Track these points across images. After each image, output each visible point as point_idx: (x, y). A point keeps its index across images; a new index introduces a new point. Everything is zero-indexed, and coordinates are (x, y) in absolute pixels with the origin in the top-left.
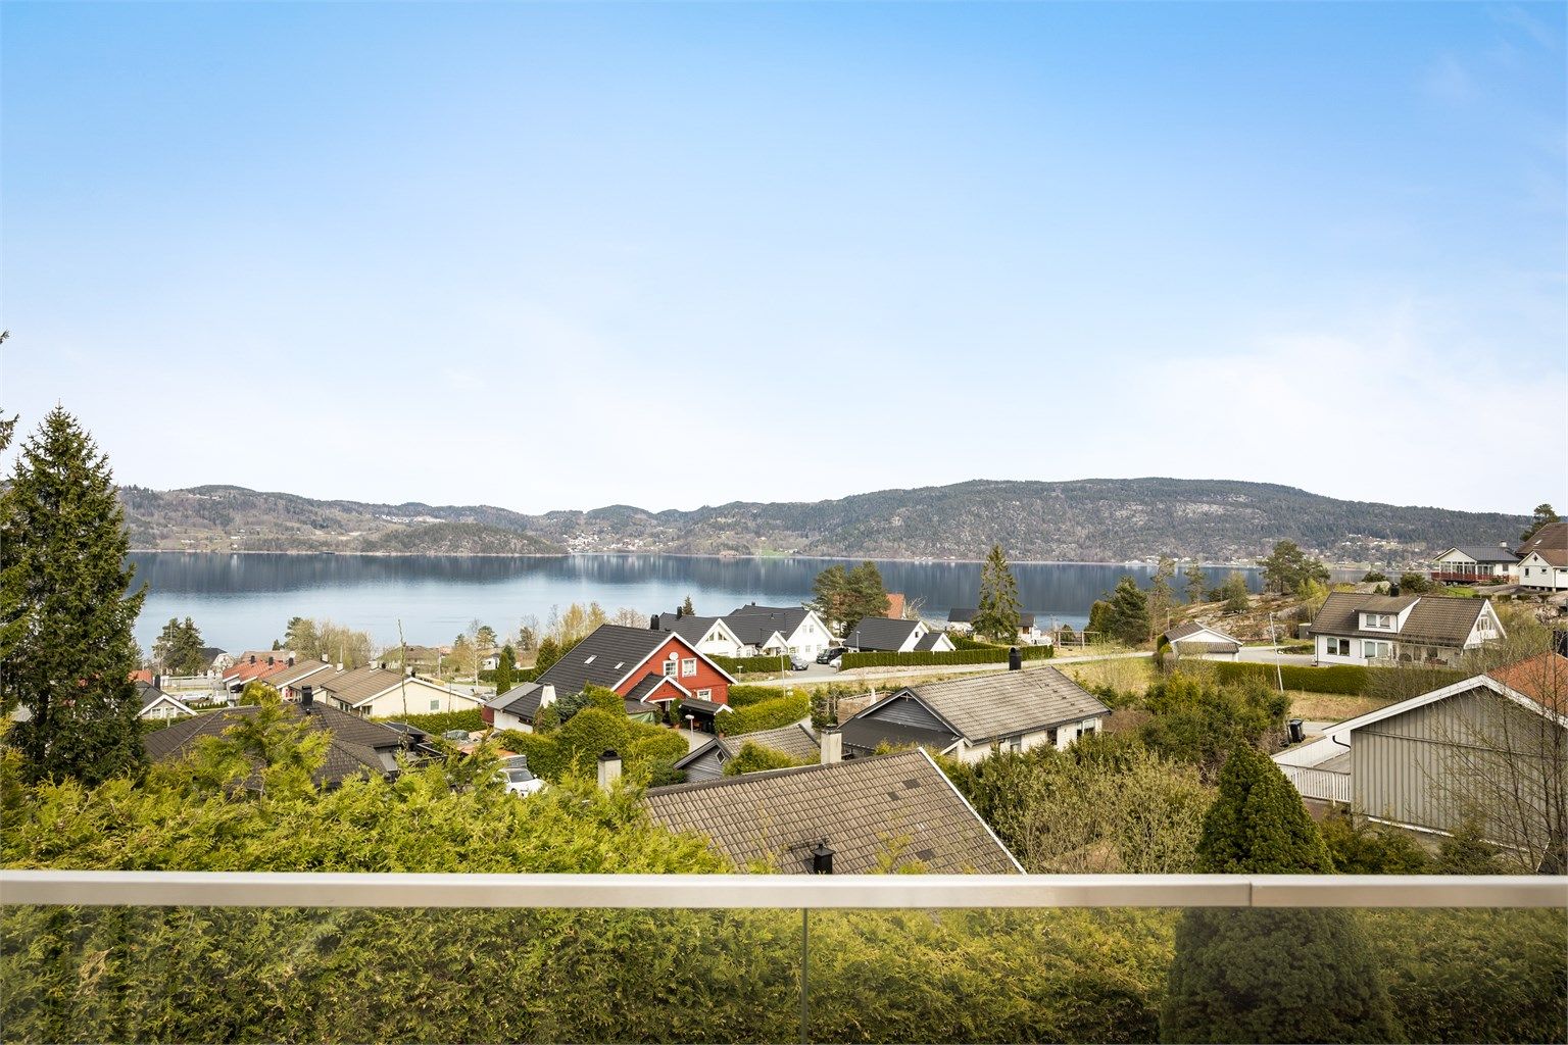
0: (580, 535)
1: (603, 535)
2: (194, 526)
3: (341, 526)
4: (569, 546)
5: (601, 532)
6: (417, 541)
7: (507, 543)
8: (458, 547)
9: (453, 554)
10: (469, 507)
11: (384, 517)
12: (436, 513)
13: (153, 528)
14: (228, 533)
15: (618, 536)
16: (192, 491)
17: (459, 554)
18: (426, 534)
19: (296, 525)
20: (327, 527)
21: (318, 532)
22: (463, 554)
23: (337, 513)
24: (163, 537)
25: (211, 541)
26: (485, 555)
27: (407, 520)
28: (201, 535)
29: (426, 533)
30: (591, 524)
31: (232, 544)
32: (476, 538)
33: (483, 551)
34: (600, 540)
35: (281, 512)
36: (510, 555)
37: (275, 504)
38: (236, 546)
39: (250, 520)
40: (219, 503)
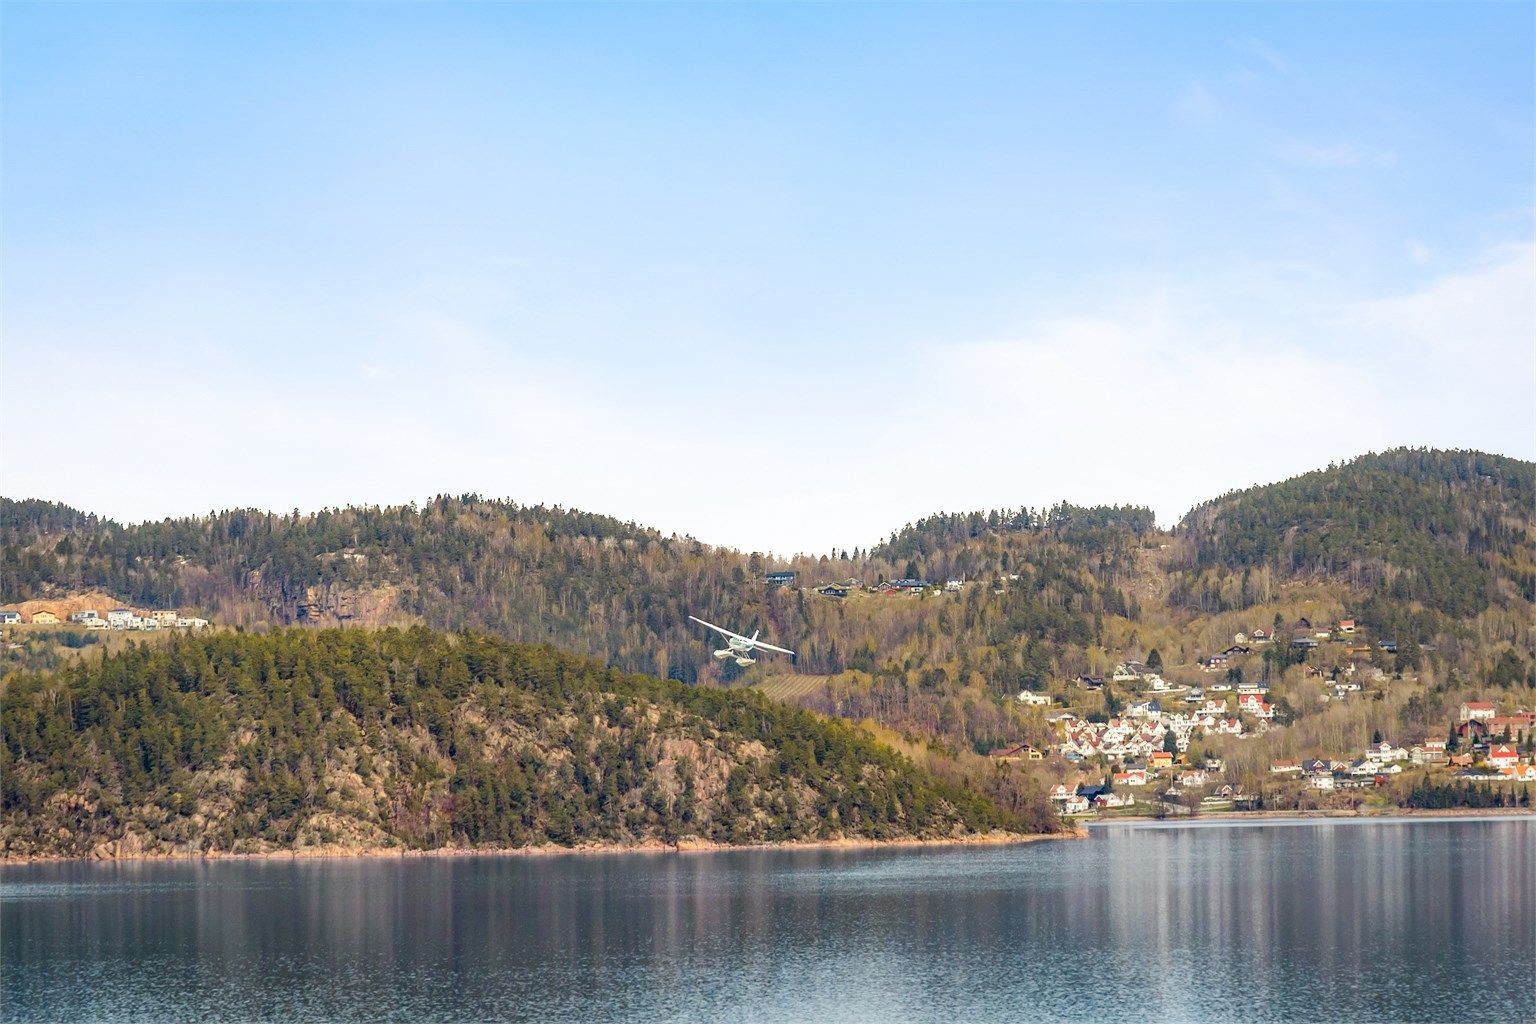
0: (1137, 689)
1: (1304, 682)
4: (1060, 770)
5: (1289, 655)
7: (631, 759)
8: (297, 805)
9: (266, 854)
10: (365, 517)
15: (1409, 687)
17: (306, 854)
18: (84, 716)
22: (335, 852)
26: (486, 851)
30: (1217, 604)
32: (419, 739)
33: (468, 828)
34: (1287, 716)
36: (651, 847)
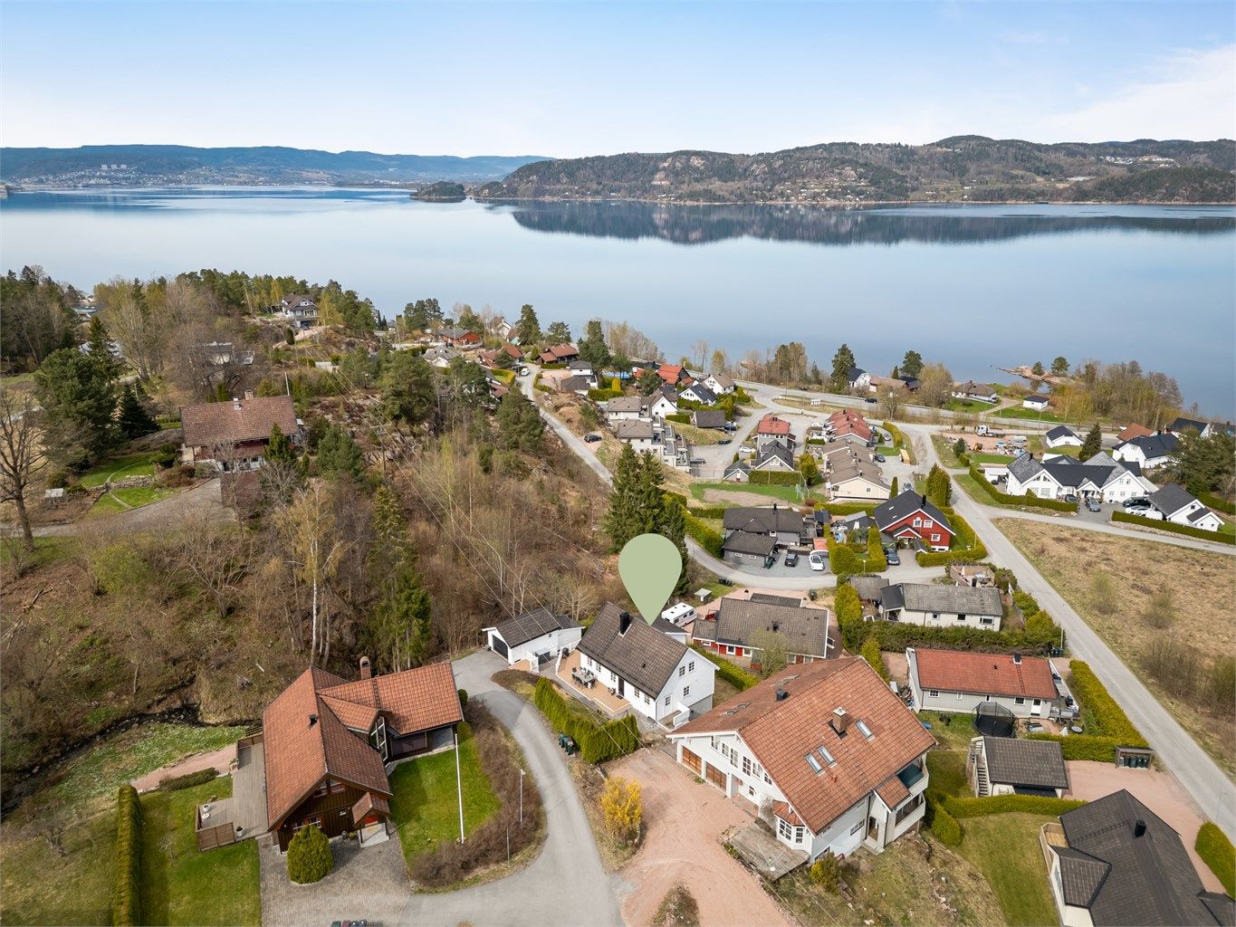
2: (938, 177)
3: (1062, 172)
6: (1131, 189)
11: (1108, 158)
12: (1165, 151)
13: (907, 182)
14: (963, 184)
16: (939, 144)
19: (1021, 173)
20: (1049, 173)
21: (1039, 179)
23: (1062, 158)
24: (914, 189)
25: (948, 192)
27: (1130, 161)
28: (942, 186)
29: (1142, 180)
31: (963, 195)
35: (1010, 159)
37: (1006, 153)
38: (966, 197)
39: (983, 170)
40: (960, 155)
